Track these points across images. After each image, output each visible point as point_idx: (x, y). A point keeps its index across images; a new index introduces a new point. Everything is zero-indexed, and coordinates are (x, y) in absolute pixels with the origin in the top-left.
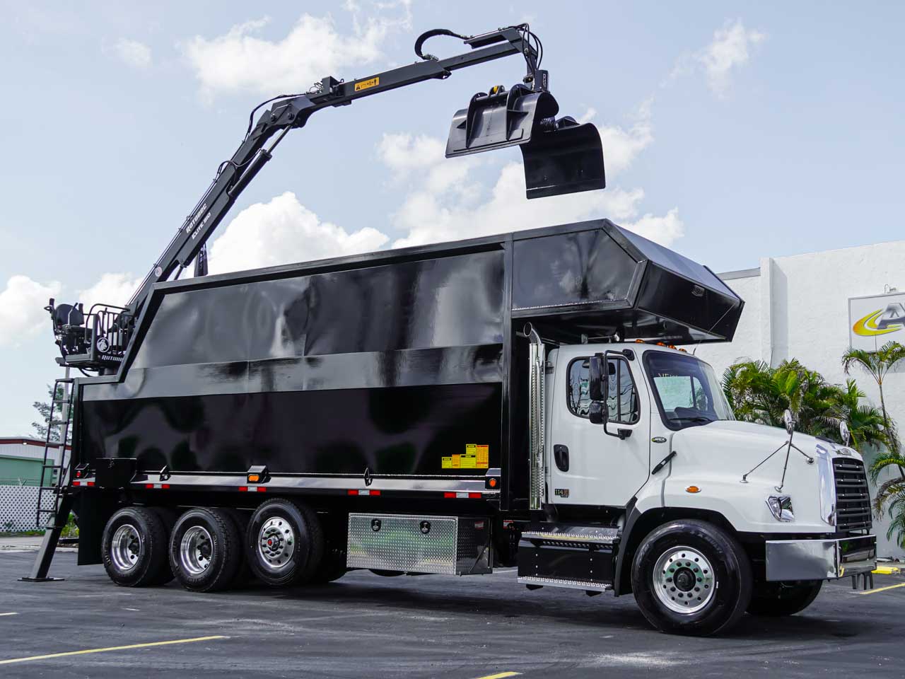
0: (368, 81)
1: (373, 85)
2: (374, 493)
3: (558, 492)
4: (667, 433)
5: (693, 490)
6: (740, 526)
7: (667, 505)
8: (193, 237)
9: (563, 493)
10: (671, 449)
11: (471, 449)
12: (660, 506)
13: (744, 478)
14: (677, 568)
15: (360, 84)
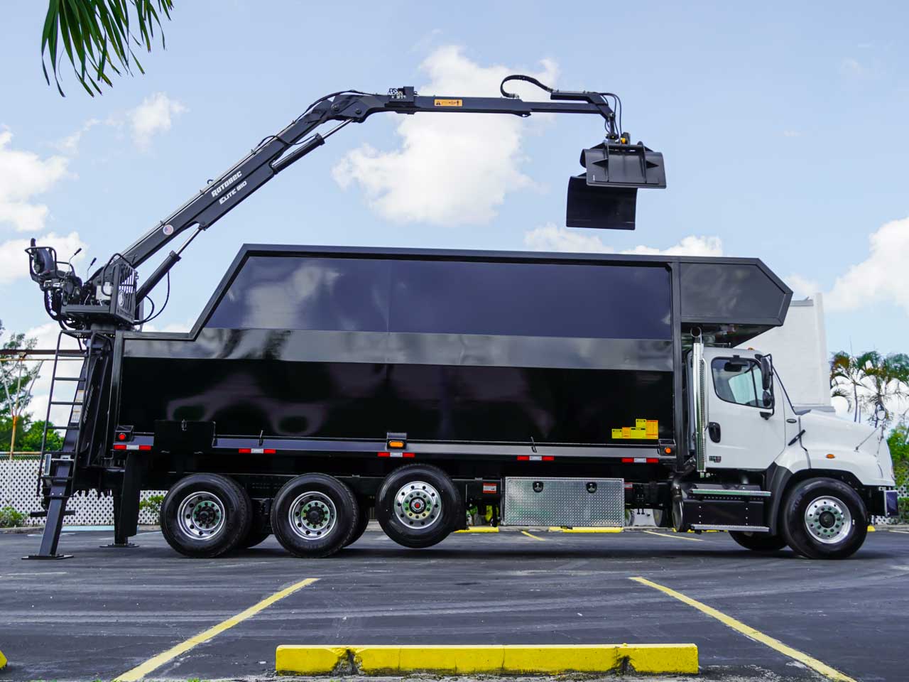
0: (450, 101)
1: (456, 105)
2: (546, 459)
3: (712, 459)
4: (796, 417)
5: (831, 456)
6: (865, 482)
7: (813, 467)
8: (221, 201)
9: (717, 459)
10: (800, 427)
11: (640, 423)
12: (807, 468)
13: (857, 449)
14: (821, 512)
15: (441, 101)
